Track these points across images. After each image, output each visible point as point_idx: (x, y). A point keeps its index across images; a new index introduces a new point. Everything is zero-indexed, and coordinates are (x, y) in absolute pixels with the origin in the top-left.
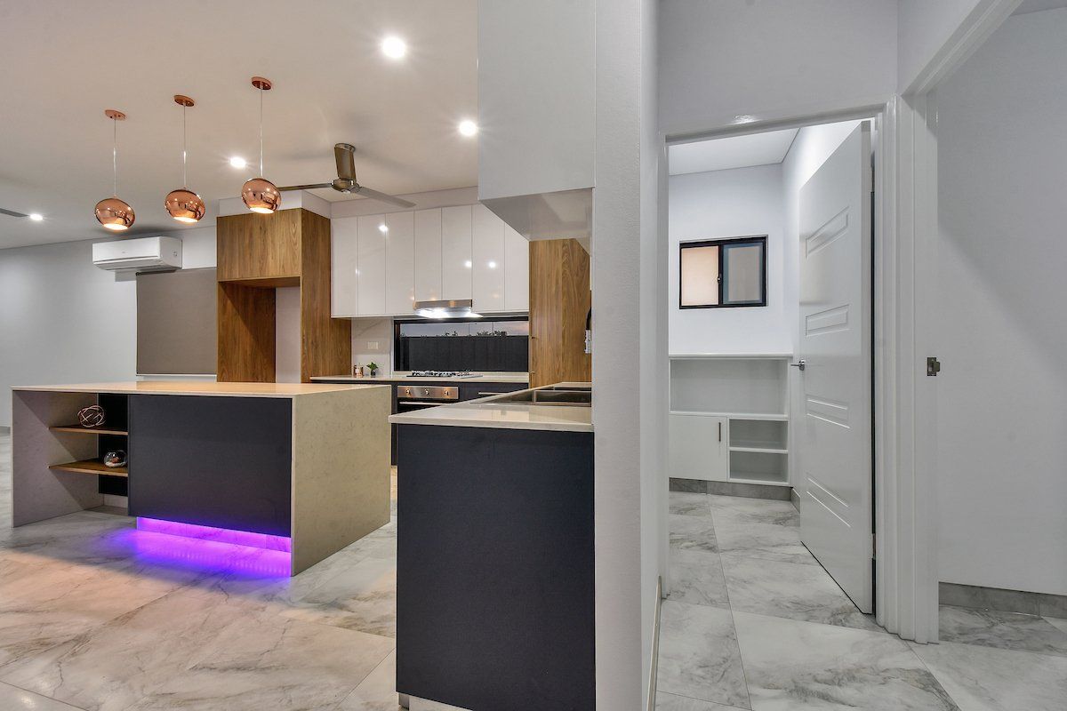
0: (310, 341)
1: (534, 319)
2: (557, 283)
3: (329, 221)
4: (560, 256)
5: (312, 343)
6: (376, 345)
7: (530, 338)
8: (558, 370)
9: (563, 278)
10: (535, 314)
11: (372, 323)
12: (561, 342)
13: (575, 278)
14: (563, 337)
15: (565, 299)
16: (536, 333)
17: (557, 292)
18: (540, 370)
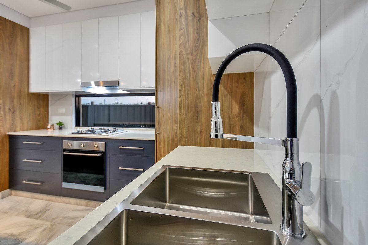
0: (7, 108)
1: (159, 93)
2: (175, 63)
3: (28, 30)
4: (177, 39)
5: (9, 109)
6: (63, 110)
7: (156, 107)
8: (176, 135)
9: (180, 58)
10: (159, 90)
11: (61, 96)
12: (178, 111)
13: (190, 57)
14: (180, 107)
15: (181, 75)
16: (160, 105)
17: (175, 70)
18: (162, 132)
